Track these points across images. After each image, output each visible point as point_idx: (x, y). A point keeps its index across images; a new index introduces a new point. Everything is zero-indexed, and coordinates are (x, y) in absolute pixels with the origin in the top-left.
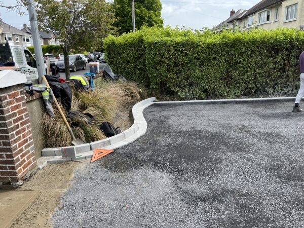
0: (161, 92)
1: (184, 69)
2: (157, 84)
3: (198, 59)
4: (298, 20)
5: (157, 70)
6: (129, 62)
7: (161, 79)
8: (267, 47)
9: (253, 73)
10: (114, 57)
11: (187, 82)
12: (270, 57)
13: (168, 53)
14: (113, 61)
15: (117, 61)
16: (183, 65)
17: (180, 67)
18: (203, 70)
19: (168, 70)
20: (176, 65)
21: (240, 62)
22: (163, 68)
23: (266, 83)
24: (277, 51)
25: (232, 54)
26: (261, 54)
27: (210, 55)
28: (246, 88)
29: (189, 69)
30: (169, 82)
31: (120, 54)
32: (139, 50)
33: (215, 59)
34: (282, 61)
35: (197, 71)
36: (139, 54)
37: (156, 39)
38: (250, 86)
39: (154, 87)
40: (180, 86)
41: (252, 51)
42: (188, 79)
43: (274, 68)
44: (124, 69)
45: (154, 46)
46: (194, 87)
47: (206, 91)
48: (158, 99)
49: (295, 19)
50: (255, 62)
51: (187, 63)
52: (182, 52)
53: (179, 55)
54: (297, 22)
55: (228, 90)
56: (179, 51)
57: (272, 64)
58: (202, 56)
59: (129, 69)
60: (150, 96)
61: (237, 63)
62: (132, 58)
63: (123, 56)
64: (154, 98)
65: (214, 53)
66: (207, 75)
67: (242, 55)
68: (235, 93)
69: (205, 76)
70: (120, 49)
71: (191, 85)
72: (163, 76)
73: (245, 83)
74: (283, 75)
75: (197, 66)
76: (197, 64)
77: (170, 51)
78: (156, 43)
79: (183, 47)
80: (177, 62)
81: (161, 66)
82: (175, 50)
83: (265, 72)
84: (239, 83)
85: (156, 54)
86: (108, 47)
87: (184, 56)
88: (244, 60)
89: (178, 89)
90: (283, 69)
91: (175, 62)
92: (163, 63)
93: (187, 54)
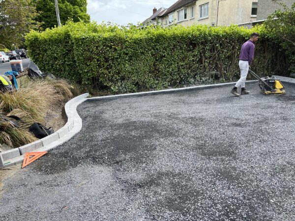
0: (94, 88)
1: (114, 64)
2: (88, 79)
3: (127, 54)
4: (210, 17)
5: (88, 66)
6: (57, 58)
7: (93, 74)
8: (186, 42)
9: (176, 65)
10: (39, 54)
11: (119, 76)
12: (189, 51)
13: (97, 49)
14: (38, 58)
15: (43, 58)
16: (113, 60)
17: (110, 62)
18: (133, 64)
19: (99, 65)
20: (107, 60)
21: (164, 56)
22: (94, 63)
23: (188, 74)
24: (194, 45)
25: (157, 49)
26: (181, 49)
27: (137, 50)
28: (172, 79)
29: (119, 64)
30: (101, 77)
31: (46, 51)
32: (66, 45)
33: (142, 53)
34: (199, 54)
35: (127, 65)
36: (67, 50)
37: (84, 35)
38: (175, 77)
39: (87, 83)
40: (112, 81)
41: (174, 45)
42: (119, 73)
43: (193, 61)
44: (52, 66)
45: (82, 42)
46: (126, 81)
47: (137, 84)
48: (92, 94)
49: (207, 17)
50: (178, 56)
51: (117, 58)
52: (111, 47)
53: (108, 50)
54: (209, 19)
55: (157, 82)
56: (108, 46)
57: (191, 57)
58: (130, 51)
59: (58, 66)
60: (83, 92)
61: (162, 57)
62: (59, 54)
63: (49, 52)
64: (87, 94)
65: (142, 48)
66: (136, 69)
67: (166, 50)
68: (163, 85)
69: (135, 70)
70: (45, 45)
71: (123, 79)
72: (94, 71)
73: (171, 75)
74: (201, 67)
75: (127, 60)
76: (127, 59)
77: (99, 46)
78: (84, 39)
79: (112, 42)
80: (107, 57)
81: (91, 62)
82: (104, 46)
83: (186, 64)
84: (165, 75)
85: (85, 50)
86: (31, 43)
87: (113, 51)
88: (168, 54)
89: (110, 84)
90: (200, 61)
91: (104, 57)
92: (93, 58)
93: (115, 49)
